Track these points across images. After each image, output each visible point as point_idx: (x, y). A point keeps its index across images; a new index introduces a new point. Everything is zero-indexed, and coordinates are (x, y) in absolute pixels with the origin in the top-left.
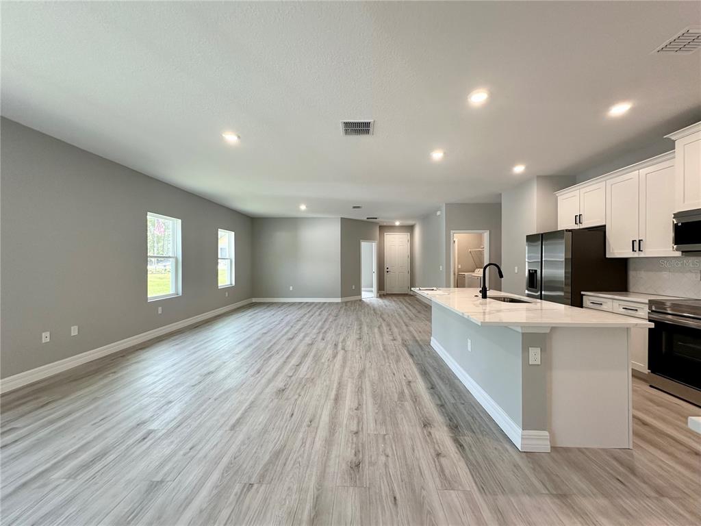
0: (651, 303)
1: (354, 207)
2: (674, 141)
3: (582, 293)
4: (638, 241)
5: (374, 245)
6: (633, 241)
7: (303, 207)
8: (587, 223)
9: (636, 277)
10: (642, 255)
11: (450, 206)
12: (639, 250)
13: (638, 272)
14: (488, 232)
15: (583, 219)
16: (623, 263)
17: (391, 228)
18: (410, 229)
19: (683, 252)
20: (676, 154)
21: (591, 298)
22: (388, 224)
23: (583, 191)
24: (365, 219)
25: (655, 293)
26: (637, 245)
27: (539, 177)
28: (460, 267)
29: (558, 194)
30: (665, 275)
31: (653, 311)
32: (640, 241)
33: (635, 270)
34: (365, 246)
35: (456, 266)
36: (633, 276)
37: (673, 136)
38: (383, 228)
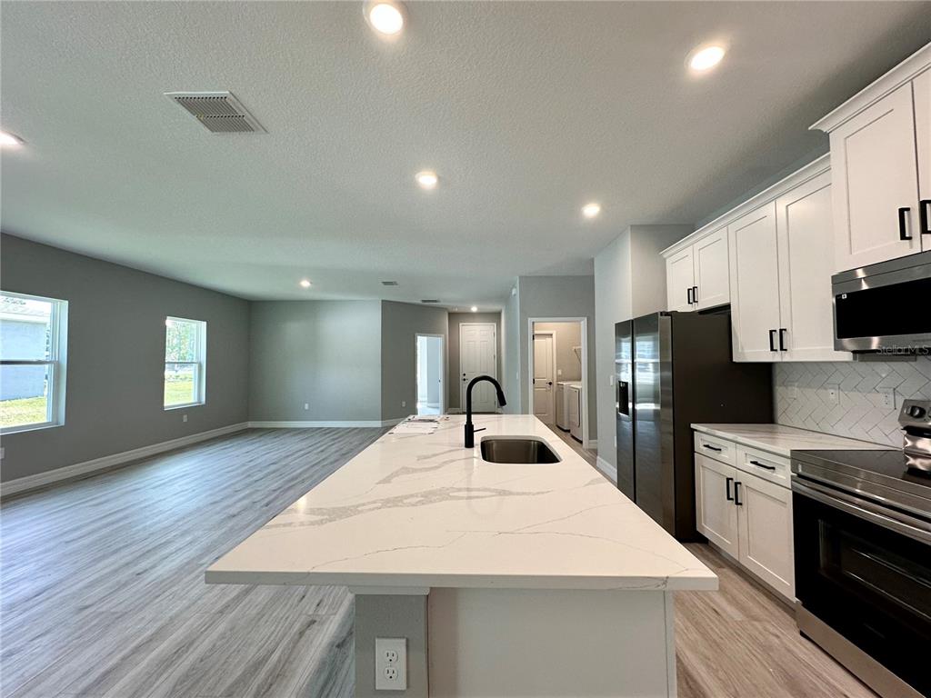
0: (797, 457)
1: (385, 283)
2: (827, 135)
3: (693, 426)
4: (778, 331)
5: (439, 342)
6: (771, 332)
7: (305, 284)
8: (706, 302)
9: (787, 397)
10: (787, 358)
11: (527, 281)
12: (782, 349)
13: (790, 388)
14: (586, 319)
15: (700, 294)
16: (764, 373)
17: (468, 316)
18: (495, 317)
19: (854, 352)
20: (832, 159)
21: (705, 436)
22: (462, 310)
23: (697, 246)
24: (419, 302)
25: (816, 429)
26: (778, 338)
27: (632, 226)
28: (560, 372)
29: (666, 253)
30: (832, 395)
31: (799, 476)
32: (781, 330)
33: (783, 384)
34: (422, 342)
35: (555, 372)
36: (781, 394)
37: (823, 125)
38: (456, 317)
